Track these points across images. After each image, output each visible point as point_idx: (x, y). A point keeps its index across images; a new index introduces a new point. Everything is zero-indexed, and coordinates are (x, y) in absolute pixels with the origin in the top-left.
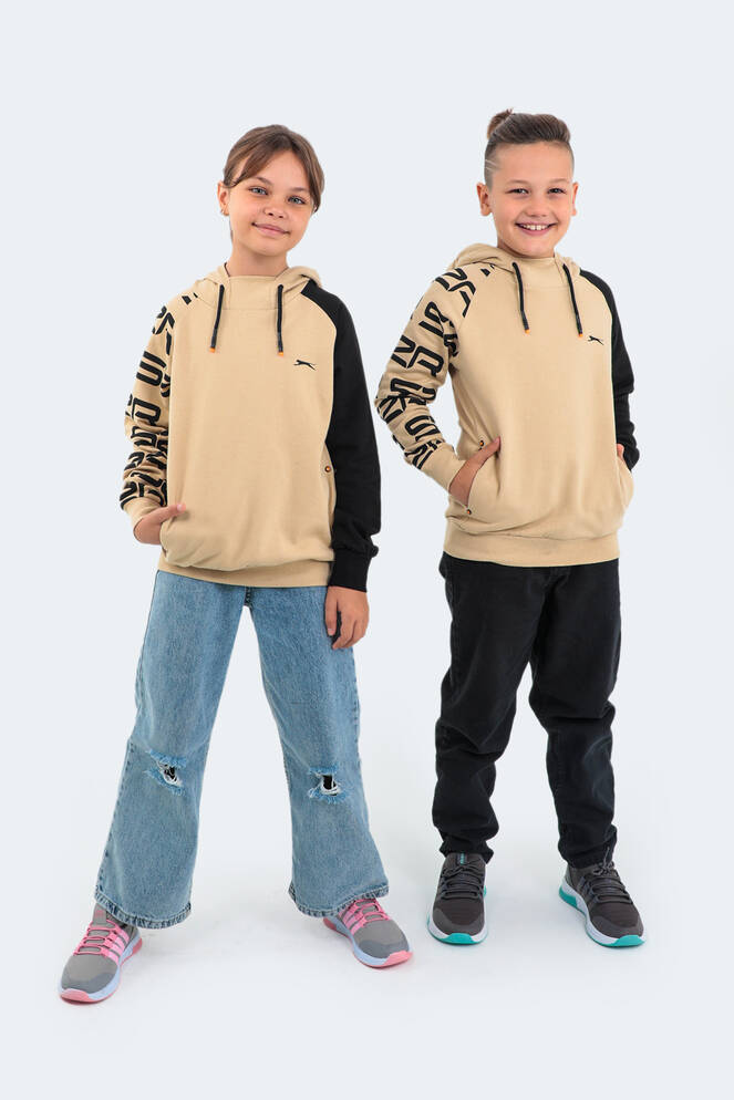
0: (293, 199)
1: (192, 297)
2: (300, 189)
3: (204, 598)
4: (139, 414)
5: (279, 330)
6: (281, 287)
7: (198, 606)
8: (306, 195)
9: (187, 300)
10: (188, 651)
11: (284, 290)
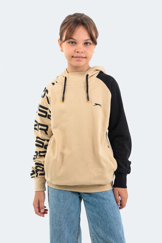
0: (86, 43)
1: (55, 83)
2: (88, 40)
3: (63, 197)
4: (41, 129)
5: (87, 92)
6: (87, 75)
7: (61, 200)
8: (90, 41)
9: (53, 84)
10: (59, 218)
11: (89, 77)
